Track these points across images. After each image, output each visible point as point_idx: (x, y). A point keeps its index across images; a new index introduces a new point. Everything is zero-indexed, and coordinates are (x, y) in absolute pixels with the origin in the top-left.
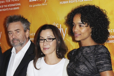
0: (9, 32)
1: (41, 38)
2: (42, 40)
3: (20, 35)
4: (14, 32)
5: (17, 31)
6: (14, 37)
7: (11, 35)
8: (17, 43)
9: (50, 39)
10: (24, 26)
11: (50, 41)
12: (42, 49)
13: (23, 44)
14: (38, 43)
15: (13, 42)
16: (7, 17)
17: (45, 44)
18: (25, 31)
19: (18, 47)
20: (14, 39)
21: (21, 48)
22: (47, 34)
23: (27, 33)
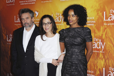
0: (22, 19)
1: (43, 23)
2: (44, 24)
3: (29, 21)
4: (25, 19)
5: (27, 18)
6: (25, 22)
7: (24, 21)
8: (27, 25)
9: (49, 23)
10: (31, 15)
11: (49, 24)
12: (45, 29)
13: (31, 26)
14: (41, 26)
15: (25, 25)
16: (20, 10)
17: (46, 26)
18: (32, 18)
19: (28, 28)
20: (25, 23)
21: (30, 28)
22: (47, 20)
23: (33, 19)
